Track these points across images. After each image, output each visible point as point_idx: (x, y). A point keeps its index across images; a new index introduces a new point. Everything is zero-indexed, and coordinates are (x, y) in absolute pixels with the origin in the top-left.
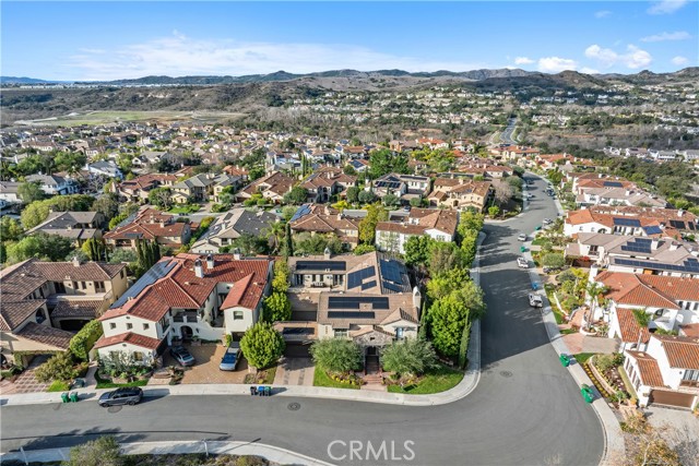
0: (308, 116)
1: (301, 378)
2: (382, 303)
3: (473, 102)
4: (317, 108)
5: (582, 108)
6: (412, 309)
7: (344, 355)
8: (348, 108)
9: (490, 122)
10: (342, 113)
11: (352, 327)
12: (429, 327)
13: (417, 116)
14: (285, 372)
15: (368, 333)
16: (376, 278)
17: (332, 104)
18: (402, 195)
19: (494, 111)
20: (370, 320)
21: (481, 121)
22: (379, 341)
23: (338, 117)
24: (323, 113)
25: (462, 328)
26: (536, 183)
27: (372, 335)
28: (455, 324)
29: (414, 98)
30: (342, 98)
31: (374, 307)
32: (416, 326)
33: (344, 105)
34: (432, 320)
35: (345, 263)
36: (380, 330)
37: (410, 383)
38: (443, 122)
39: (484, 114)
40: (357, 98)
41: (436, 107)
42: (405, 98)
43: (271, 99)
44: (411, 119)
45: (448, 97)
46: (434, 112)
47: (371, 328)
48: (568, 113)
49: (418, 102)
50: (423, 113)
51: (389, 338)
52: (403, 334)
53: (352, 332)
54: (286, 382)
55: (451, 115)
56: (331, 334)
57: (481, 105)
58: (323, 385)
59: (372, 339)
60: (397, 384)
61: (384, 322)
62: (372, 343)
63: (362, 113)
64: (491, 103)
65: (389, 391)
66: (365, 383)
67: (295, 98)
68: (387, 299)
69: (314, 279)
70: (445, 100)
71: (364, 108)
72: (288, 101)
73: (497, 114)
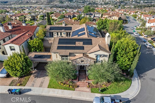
0: (69, 6)
1: (42, 83)
2: (88, 42)
3: (109, 3)
4: (71, 4)
5: (137, 4)
6: (105, 45)
7: (64, 71)
8: (79, 4)
9: (114, 7)
10: (77, 5)
11: (71, 54)
12: (115, 55)
13: (96, 5)
14: (34, 79)
15: (80, 58)
16: (85, 31)
17: (75, 3)
18: (93, 17)
19: (115, 5)
20: (81, 51)
21: (112, 7)
22: (87, 62)
23: (76, 6)
24: (73, 5)
25: (135, 56)
26: (129, 18)
27: (82, 59)
28: (132, 53)
29: (95, 2)
30: (77, 2)
31: (84, 44)
32: (108, 54)
33: (78, 3)
34: (117, 51)
35: (71, 27)
36: (87, 56)
37: (104, 87)
38: (102, 7)
39: (112, 5)
40: (81, 2)
41: (100, 4)
42: (93, 2)
43: (60, 2)
44: (94, 6)
45: (103, 2)
46: (100, 5)
47: (82, 55)
48: (133, 5)
49: (96, 3)
50: (97, 5)
51: (92, 61)
52: (100, 59)
53: (71, 57)
54: (33, 85)
55: (104, 5)
56: (59, 58)
57: (111, 3)
58: (53, 88)
59: (82, 61)
60: (96, 87)
61: (89, 52)
62: (82, 64)
63: (82, 5)
64: (114, 3)
65: (92, 92)
66: (78, 86)
67: (66, 2)
68: (91, 40)
69: (58, 35)
70: (102, 2)
71: (83, 4)
72: (64, 2)
73: (116, 5)
